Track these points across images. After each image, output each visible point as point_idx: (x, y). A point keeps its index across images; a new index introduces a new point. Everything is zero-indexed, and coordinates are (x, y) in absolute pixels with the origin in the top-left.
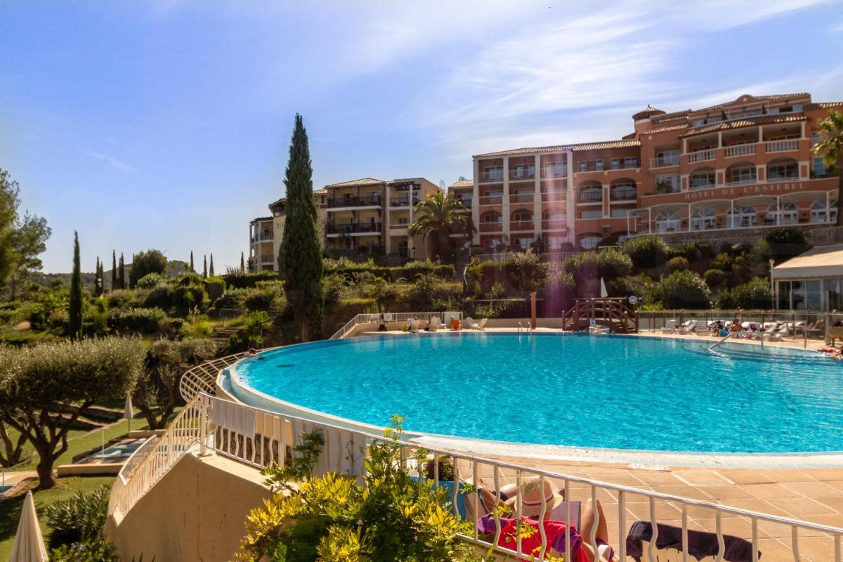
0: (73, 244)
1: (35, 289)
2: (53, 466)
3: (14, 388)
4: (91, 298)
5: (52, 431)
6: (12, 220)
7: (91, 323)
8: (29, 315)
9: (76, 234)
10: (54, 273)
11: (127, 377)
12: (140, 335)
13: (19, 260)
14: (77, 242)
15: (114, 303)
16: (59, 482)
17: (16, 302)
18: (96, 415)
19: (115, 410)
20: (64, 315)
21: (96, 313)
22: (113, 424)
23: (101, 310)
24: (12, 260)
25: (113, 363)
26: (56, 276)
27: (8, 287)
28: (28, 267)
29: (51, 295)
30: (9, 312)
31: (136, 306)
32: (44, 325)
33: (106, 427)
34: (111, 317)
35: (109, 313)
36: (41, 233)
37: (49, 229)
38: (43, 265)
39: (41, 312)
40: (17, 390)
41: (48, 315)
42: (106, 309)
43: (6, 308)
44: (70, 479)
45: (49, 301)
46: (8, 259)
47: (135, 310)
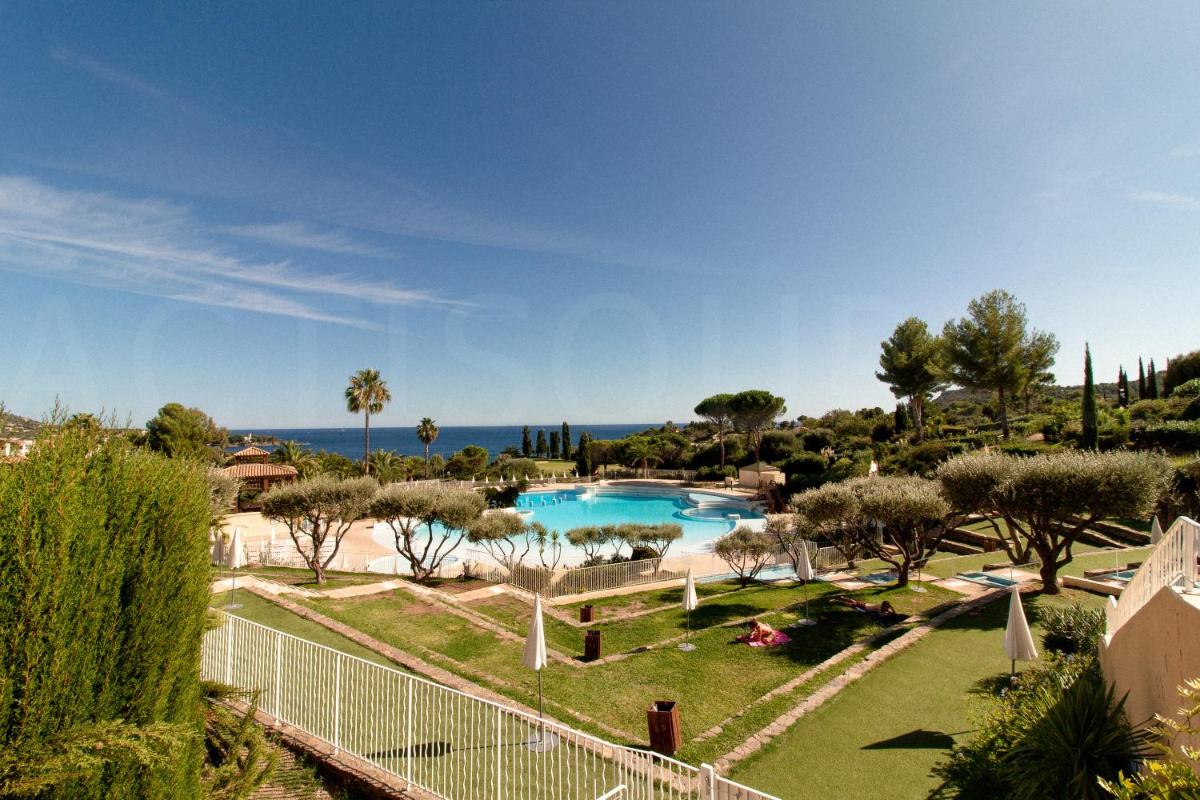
0: (1084, 354)
1: (1049, 402)
2: (1058, 574)
3: (1011, 492)
4: (1110, 409)
5: (1054, 539)
6: (1020, 339)
7: (1109, 437)
8: (1042, 427)
9: (1087, 344)
10: (1072, 385)
11: (1140, 496)
12: (1164, 450)
13: (1028, 375)
14: (1087, 353)
15: (1139, 415)
16: (1064, 591)
17: (1030, 415)
18: (1117, 534)
19: (1142, 533)
20: (1077, 426)
21: (1116, 426)
22: (1138, 548)
23: (1122, 421)
24: (1021, 376)
25: (1120, 477)
26: (1074, 388)
27: (1021, 401)
28: (1041, 381)
29: (1063, 408)
30: (1022, 424)
31: (1170, 417)
32: (1058, 437)
33: (1130, 549)
34: (1134, 430)
35: (1129, 425)
36: (1049, 348)
37: (1058, 343)
38: (1055, 378)
39: (1053, 424)
40: (1014, 495)
41: (1061, 427)
42: (1128, 421)
43: (1020, 420)
44: (1077, 592)
45: (1062, 413)
46: (1017, 376)
47: (1168, 422)
